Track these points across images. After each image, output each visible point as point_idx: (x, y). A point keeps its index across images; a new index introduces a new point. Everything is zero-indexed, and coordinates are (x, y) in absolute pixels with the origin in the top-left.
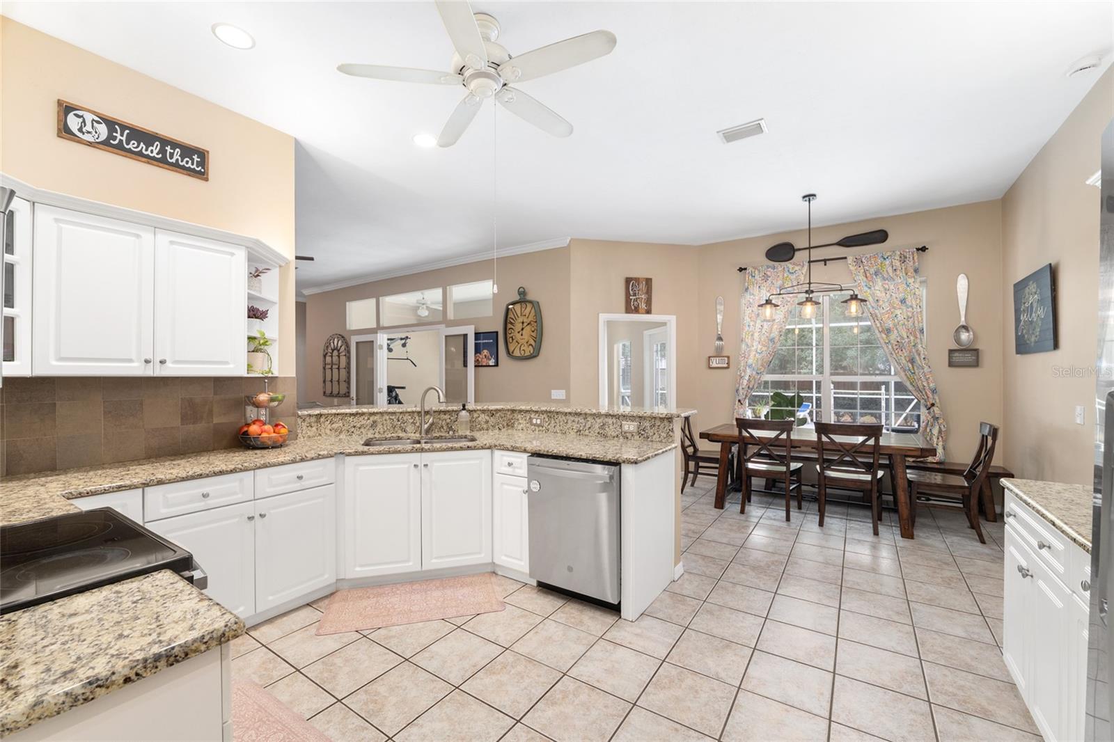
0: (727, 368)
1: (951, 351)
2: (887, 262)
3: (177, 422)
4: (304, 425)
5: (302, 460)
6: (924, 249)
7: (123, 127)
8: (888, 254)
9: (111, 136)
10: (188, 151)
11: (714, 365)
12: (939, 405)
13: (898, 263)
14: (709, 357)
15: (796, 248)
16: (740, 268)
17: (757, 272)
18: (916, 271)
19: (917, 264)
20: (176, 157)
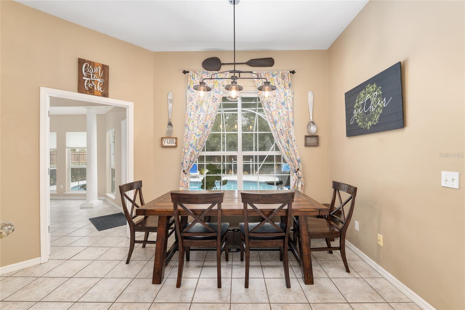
0: (176, 147)
1: (306, 137)
2: (275, 78)
6: (293, 72)
8: (276, 72)
11: (166, 144)
12: (301, 170)
13: (280, 79)
14: (162, 138)
15: (222, 62)
16: (184, 71)
17: (196, 75)
18: (290, 85)
19: (290, 81)
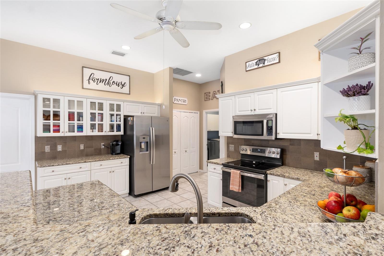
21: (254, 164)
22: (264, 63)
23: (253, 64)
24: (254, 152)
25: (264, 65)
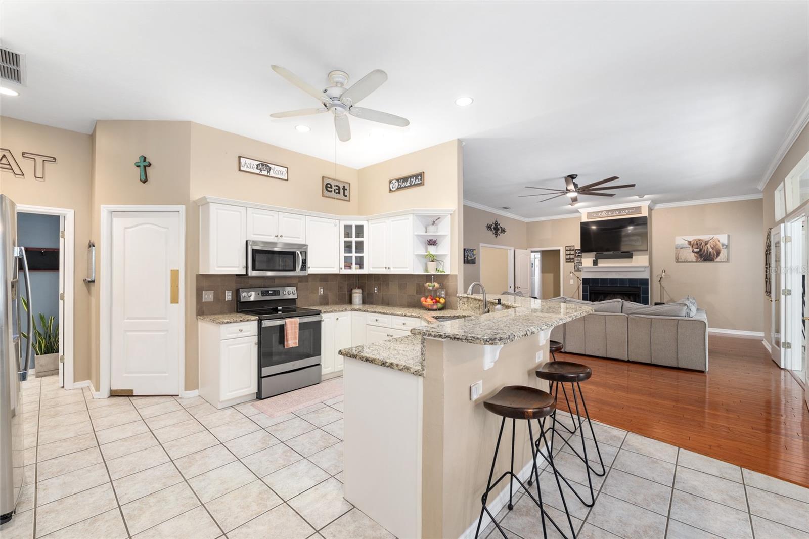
3: (415, 294)
4: (461, 302)
5: (405, 315)
7: (401, 179)
9: (399, 185)
10: (416, 176)
20: (414, 181)
21: (280, 310)
22: (269, 172)
23: (252, 166)
24: (264, 296)
25: (268, 175)
